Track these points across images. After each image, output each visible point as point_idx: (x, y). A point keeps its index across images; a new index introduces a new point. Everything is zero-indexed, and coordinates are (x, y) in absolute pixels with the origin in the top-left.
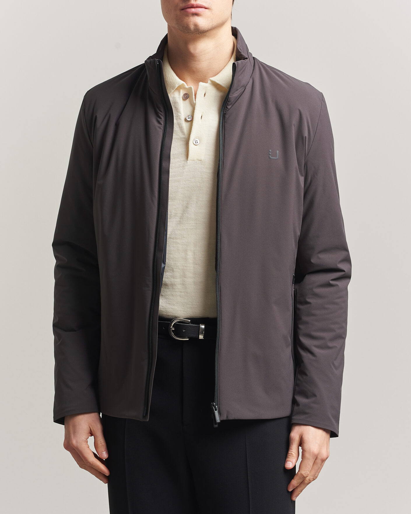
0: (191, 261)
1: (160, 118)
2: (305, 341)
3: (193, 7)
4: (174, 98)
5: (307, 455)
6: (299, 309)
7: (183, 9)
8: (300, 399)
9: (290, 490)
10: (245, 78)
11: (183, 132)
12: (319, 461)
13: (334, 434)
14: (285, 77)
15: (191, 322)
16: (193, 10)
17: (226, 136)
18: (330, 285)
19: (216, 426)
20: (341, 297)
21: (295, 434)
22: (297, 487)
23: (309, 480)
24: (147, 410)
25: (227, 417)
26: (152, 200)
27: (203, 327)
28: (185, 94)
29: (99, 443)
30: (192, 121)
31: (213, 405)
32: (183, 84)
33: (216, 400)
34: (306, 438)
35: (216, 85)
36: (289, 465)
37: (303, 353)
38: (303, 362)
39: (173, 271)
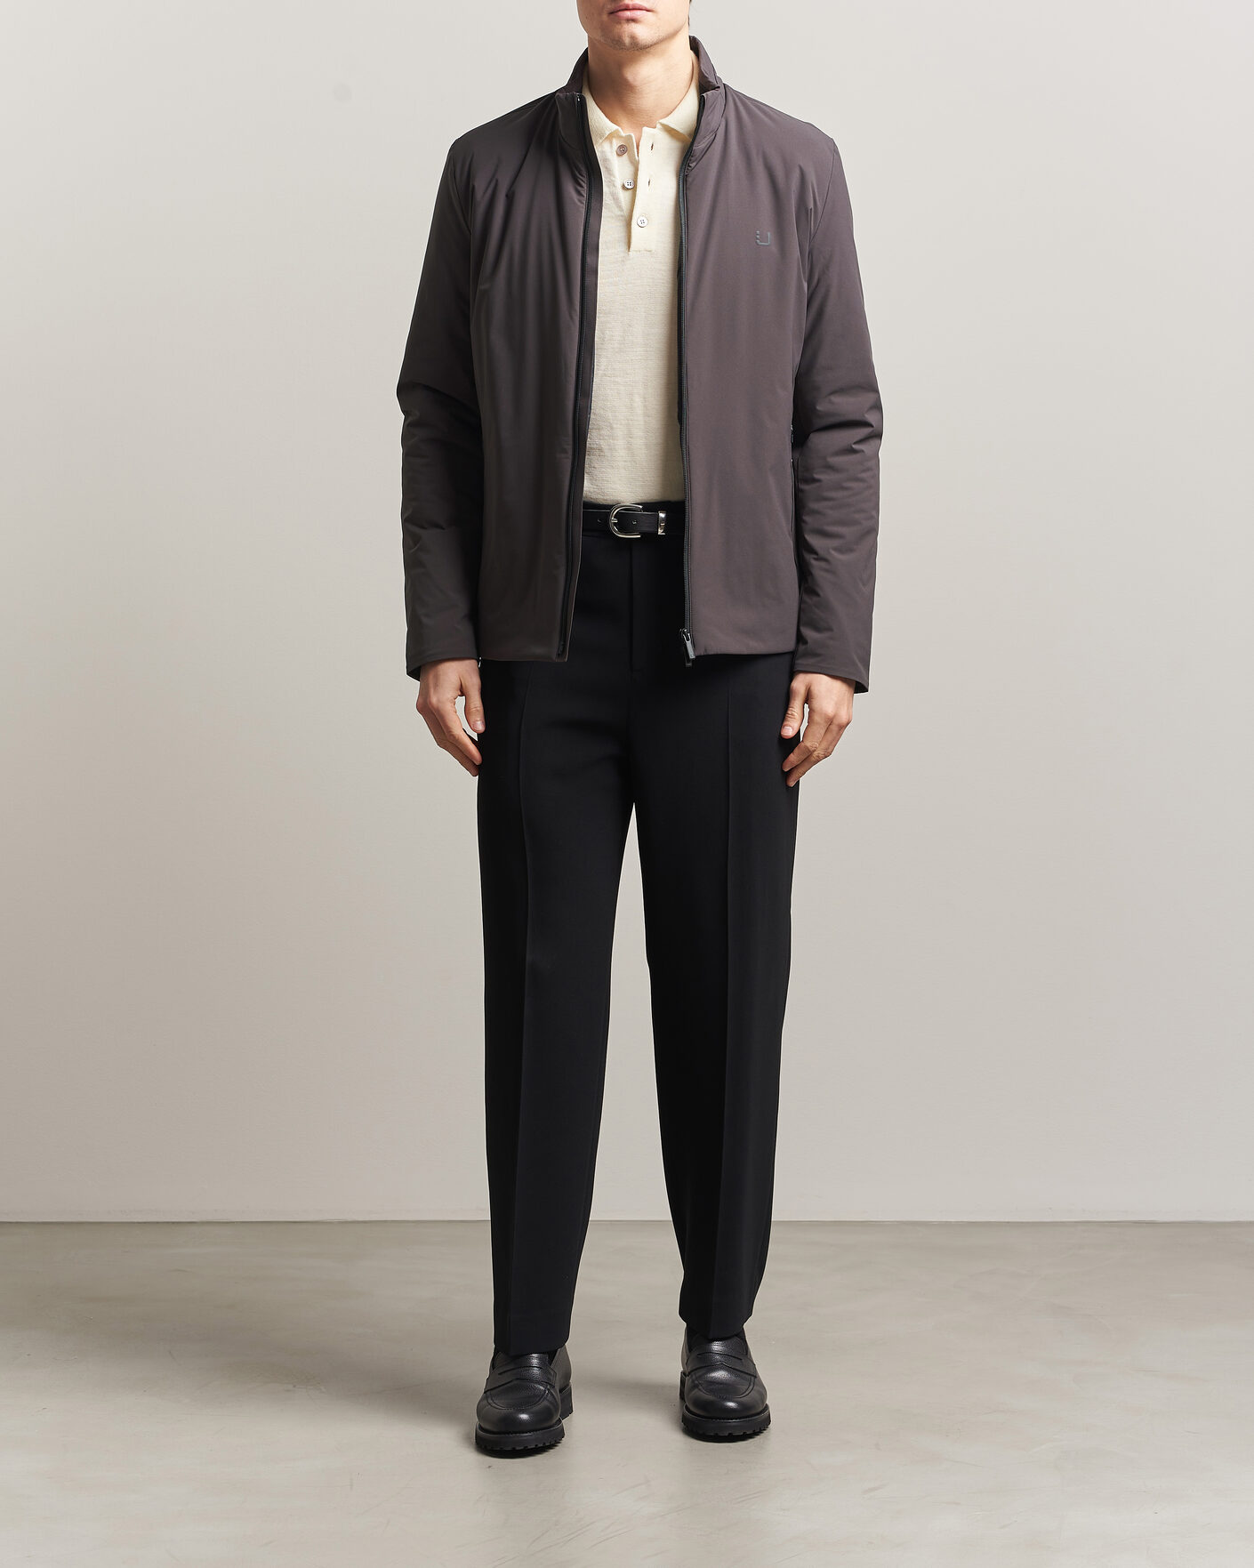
0: (639, 411)
1: (581, 186)
2: (813, 540)
3: (627, 8)
4: (603, 152)
5: (817, 718)
6: (802, 491)
7: (612, 13)
8: (808, 633)
9: (786, 770)
10: (714, 118)
11: (620, 207)
12: (834, 728)
13: (860, 688)
14: (775, 116)
15: (644, 509)
16: (628, 14)
17: (691, 211)
18: (854, 451)
19: (690, 664)
20: (868, 469)
21: (800, 683)
22: (796, 767)
23: (818, 756)
24: (564, 646)
25: (706, 650)
26: (571, 317)
27: (662, 515)
28: (621, 146)
29: (472, 706)
30: (634, 189)
31: (684, 633)
32: (617, 130)
33: (687, 624)
34: (816, 690)
35: (670, 131)
36: (789, 732)
37: (810, 558)
38: (811, 574)
39: (612, 428)
